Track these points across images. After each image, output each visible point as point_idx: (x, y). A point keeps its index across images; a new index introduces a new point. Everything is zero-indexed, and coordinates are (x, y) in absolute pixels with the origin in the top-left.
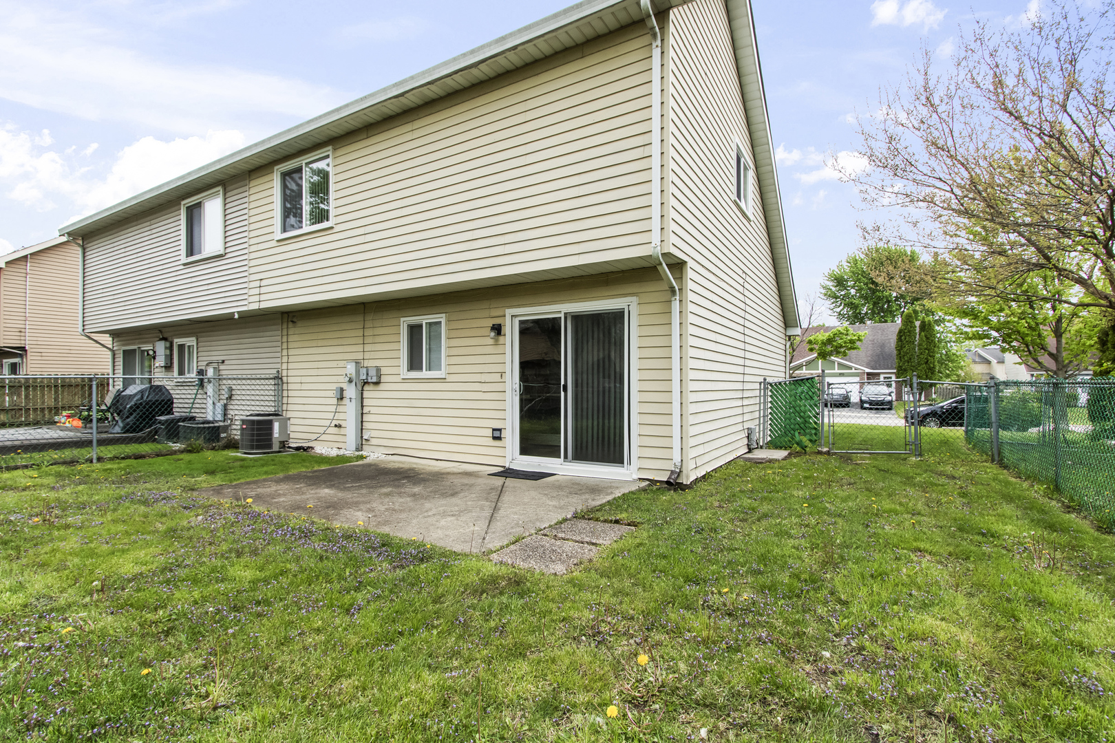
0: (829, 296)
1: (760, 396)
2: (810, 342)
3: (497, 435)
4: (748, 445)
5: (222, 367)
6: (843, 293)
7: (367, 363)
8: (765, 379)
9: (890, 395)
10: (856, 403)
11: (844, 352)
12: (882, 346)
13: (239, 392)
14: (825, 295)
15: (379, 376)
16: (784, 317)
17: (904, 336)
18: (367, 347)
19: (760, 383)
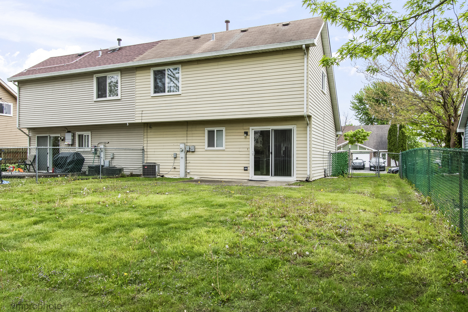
0: (355, 108)
1: (328, 158)
2: (345, 136)
3: (246, 169)
4: (324, 175)
5: (107, 145)
6: (362, 107)
7: (188, 144)
8: (330, 152)
9: (384, 163)
10: (368, 168)
11: (361, 141)
12: (381, 137)
13: (117, 156)
14: (353, 107)
15: (195, 149)
16: (335, 127)
17: (392, 131)
18: (188, 138)
19: (328, 153)
